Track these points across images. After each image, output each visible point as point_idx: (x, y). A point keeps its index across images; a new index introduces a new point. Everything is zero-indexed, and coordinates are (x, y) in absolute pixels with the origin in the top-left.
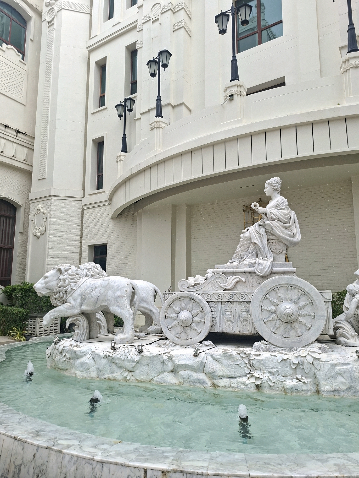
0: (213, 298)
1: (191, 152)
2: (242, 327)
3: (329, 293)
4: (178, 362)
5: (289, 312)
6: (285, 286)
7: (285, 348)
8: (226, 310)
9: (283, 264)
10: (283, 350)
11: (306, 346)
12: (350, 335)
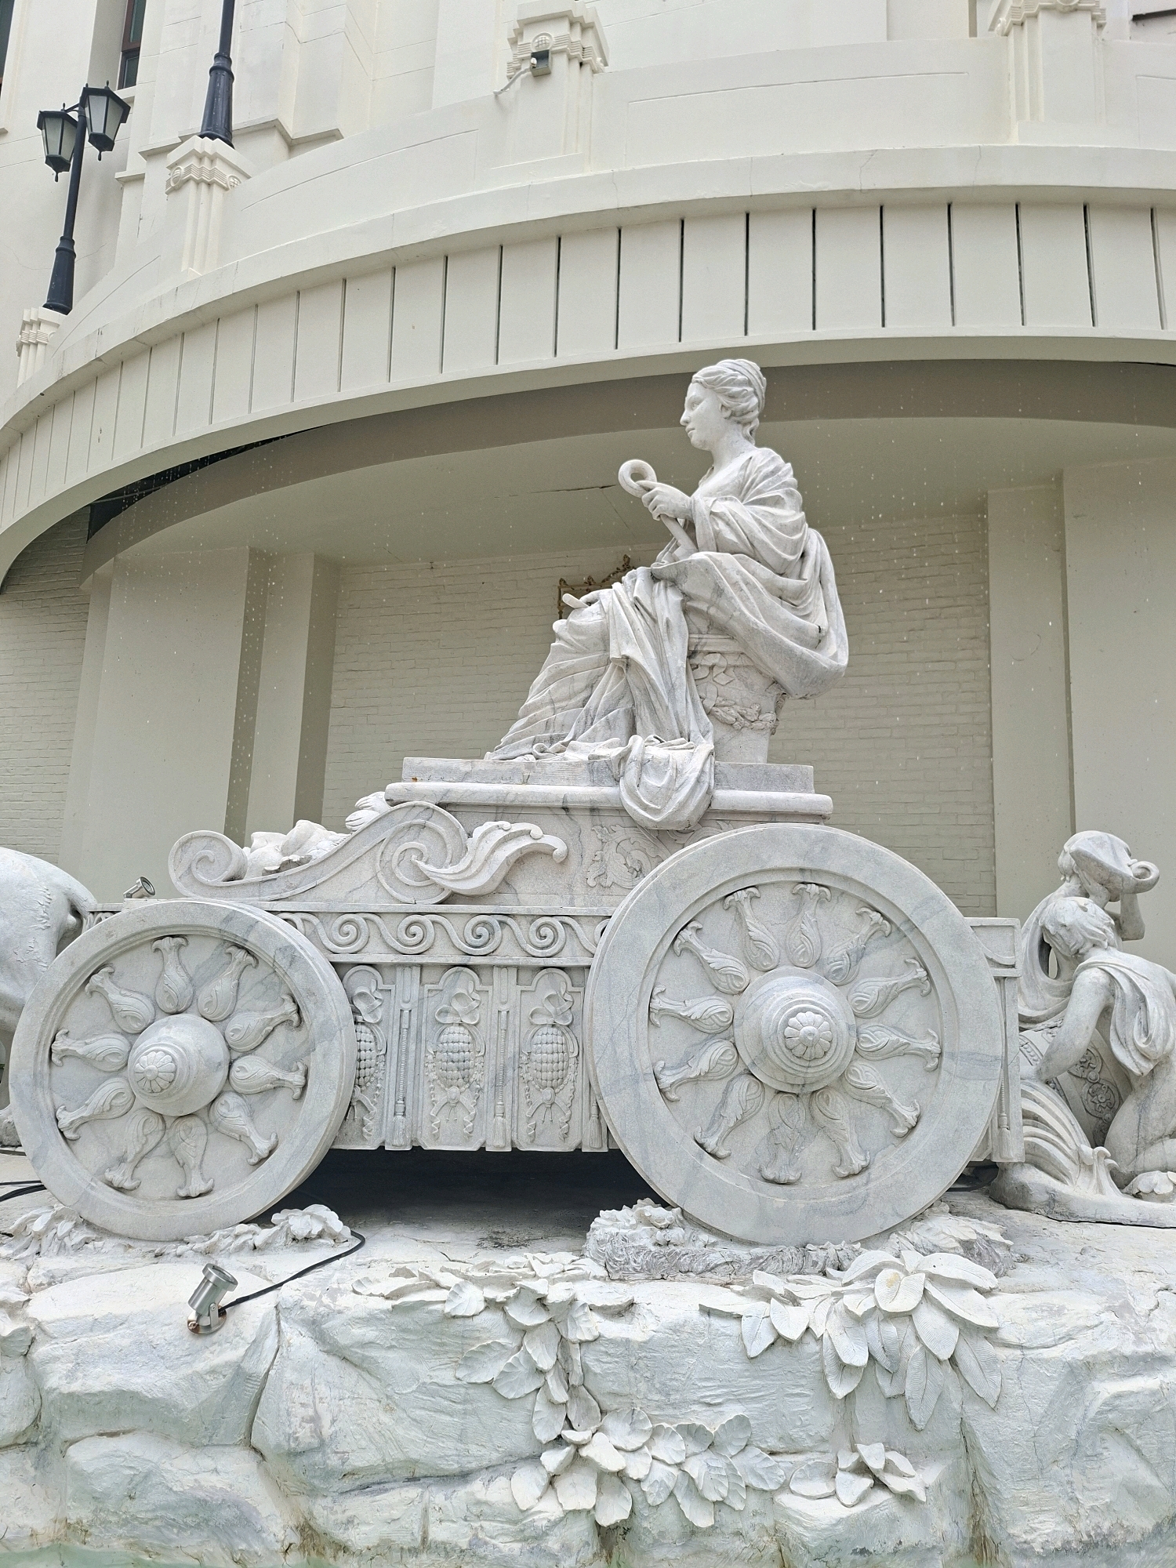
0: (374, 940)
1: (345, 280)
2: (529, 1119)
3: (1008, 934)
4: (67, 1377)
5: (816, 1033)
6: (786, 882)
7: (773, 1250)
8: (447, 1012)
9: (766, 773)
10: (761, 1261)
11: (886, 1234)
12: (1069, 1158)
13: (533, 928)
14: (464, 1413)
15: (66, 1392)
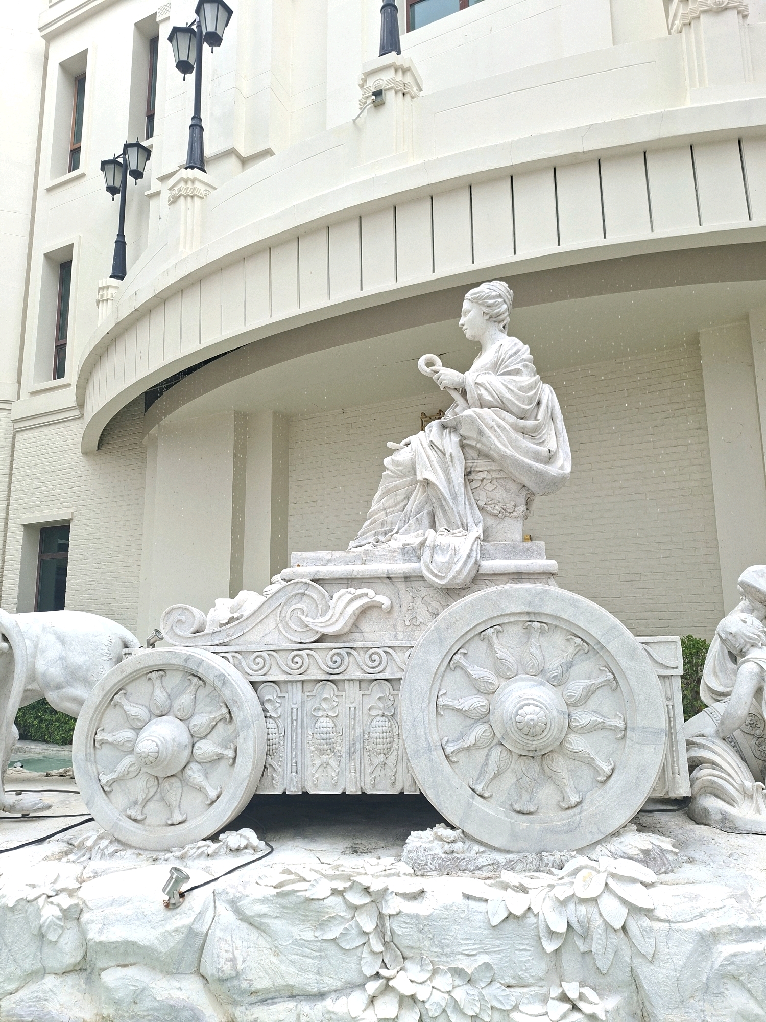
0: (274, 667)
1: (270, 249)
2: (371, 774)
3: (673, 646)
4: (99, 932)
5: (535, 719)
6: (518, 621)
7: (521, 856)
8: (319, 709)
9: (514, 548)
10: (513, 863)
11: (595, 845)
12: (737, 790)
13: (367, 656)
14: (320, 958)
15: (98, 941)
